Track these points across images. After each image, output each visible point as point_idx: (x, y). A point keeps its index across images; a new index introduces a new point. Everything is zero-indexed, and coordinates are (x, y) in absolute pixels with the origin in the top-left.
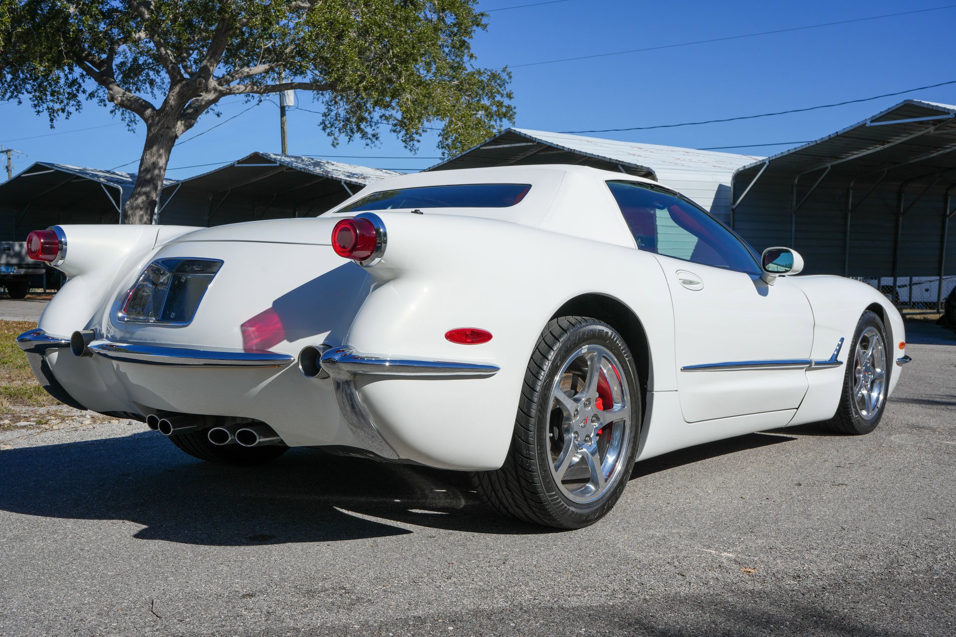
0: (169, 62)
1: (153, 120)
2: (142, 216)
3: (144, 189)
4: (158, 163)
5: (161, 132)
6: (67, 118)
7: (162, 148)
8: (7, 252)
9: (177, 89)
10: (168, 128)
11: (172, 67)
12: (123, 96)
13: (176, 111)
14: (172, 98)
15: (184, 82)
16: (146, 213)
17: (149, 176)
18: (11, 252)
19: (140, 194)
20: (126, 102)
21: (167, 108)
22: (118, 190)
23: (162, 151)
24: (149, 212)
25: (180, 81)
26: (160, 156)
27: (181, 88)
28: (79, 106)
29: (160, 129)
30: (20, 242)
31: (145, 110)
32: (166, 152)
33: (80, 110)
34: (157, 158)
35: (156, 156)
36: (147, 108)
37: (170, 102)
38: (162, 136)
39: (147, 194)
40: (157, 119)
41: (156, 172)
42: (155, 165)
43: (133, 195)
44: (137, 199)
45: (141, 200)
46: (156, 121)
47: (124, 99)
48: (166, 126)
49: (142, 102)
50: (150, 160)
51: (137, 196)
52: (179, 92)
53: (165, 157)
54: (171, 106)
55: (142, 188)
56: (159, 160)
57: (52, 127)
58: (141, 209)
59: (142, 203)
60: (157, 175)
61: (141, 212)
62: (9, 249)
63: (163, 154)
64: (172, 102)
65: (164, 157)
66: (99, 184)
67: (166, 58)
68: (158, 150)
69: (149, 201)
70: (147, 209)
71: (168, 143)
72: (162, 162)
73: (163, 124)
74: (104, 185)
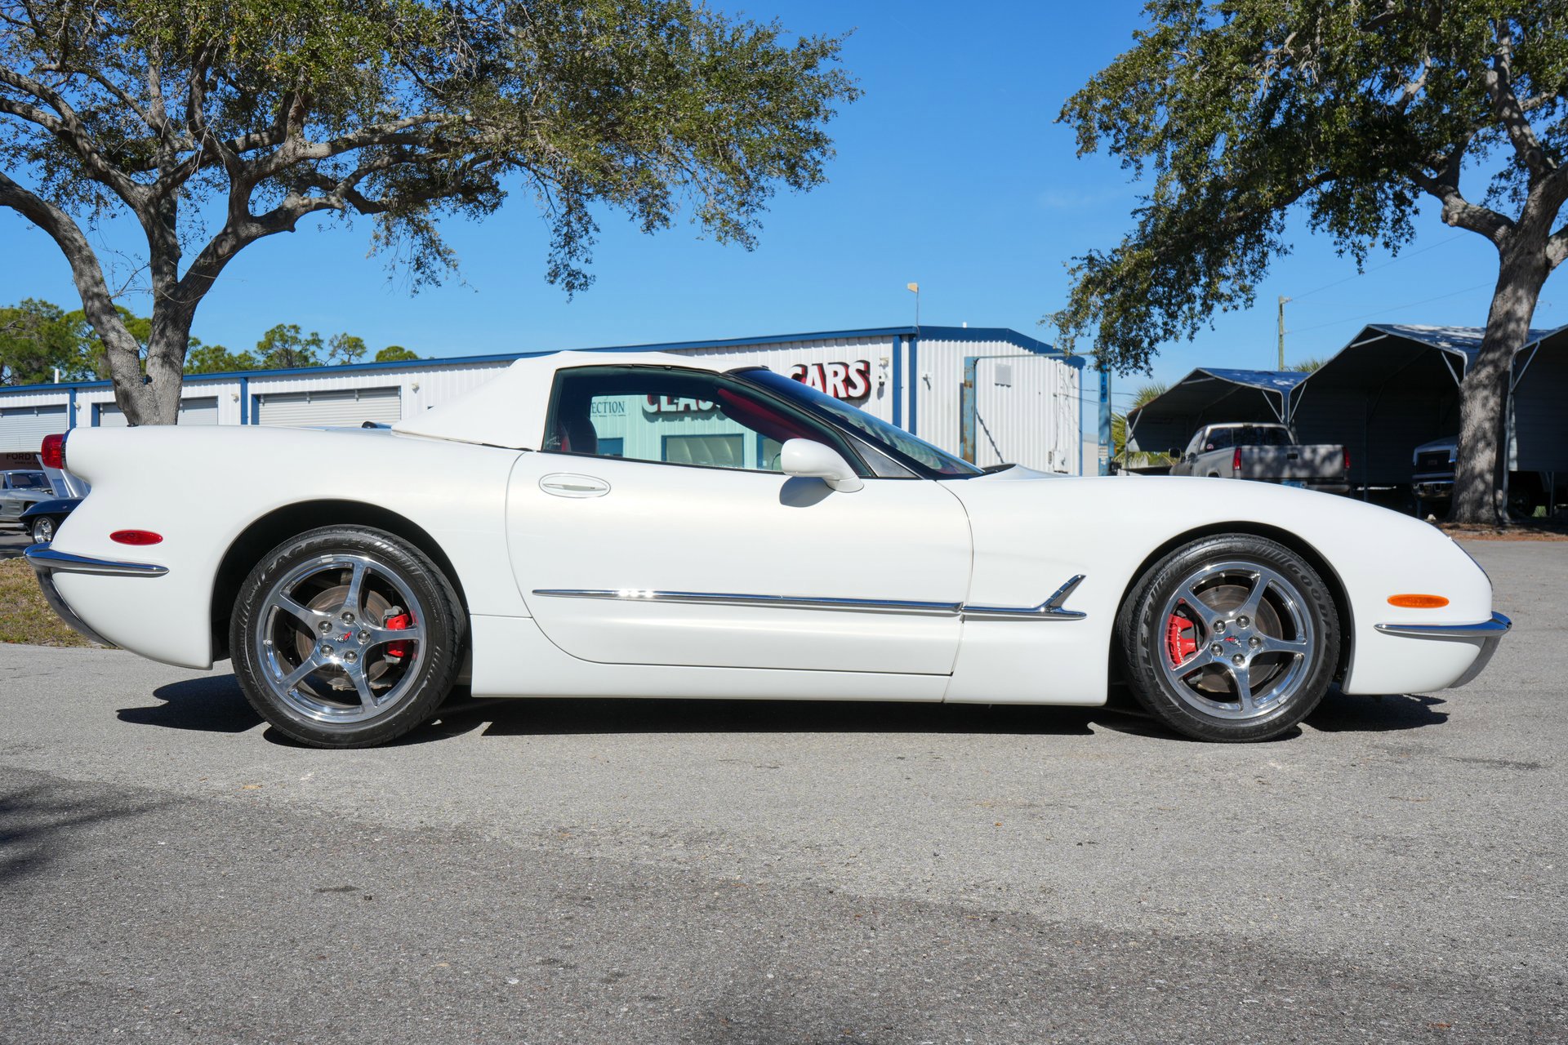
0: (1526, 147)
1: (1507, 244)
2: (1486, 398)
3: (1491, 356)
4: (1515, 311)
5: (1518, 262)
6: (1394, 256)
7: (1522, 287)
8: (1291, 460)
9: (1539, 189)
10: (1530, 253)
11: (1531, 154)
12: (1463, 212)
13: (1541, 225)
14: (1532, 205)
15: (1551, 176)
16: (1494, 393)
17: (1499, 334)
18: (1299, 460)
19: (1484, 364)
20: (1467, 220)
21: (1526, 222)
22: (1461, 359)
23: (1521, 292)
24: (1499, 391)
25: (1544, 176)
26: (1518, 300)
27: (1546, 187)
28: (1411, 235)
29: (1517, 257)
30: (1313, 446)
31: (1496, 229)
32: (1529, 293)
33: (1413, 241)
34: (1514, 304)
35: (1512, 301)
36: (1499, 225)
37: (1530, 210)
38: (1520, 267)
39: (1495, 363)
40: (1513, 241)
41: (1512, 326)
42: (1509, 316)
43: (1475, 366)
44: (1478, 372)
45: (1485, 373)
46: (1511, 245)
47: (1465, 215)
48: (1526, 251)
49: (1491, 218)
50: (1503, 307)
51: (1479, 368)
52: (1543, 194)
53: (1528, 300)
54: (1532, 218)
55: (1487, 353)
56: (1517, 307)
57: (1360, 272)
58: (1485, 387)
59: (1488, 377)
60: (1513, 331)
61: (1485, 393)
62: (1294, 457)
63: (1524, 296)
64: (1533, 211)
65: (1525, 300)
66: (1439, 351)
67: (1522, 141)
68: (1515, 291)
69: (1498, 374)
70: (1495, 387)
71: (1532, 277)
72: (1522, 310)
73: (1522, 247)
74: (1446, 353)
